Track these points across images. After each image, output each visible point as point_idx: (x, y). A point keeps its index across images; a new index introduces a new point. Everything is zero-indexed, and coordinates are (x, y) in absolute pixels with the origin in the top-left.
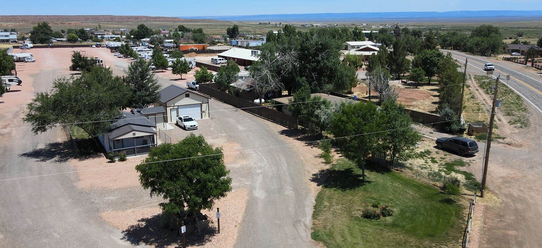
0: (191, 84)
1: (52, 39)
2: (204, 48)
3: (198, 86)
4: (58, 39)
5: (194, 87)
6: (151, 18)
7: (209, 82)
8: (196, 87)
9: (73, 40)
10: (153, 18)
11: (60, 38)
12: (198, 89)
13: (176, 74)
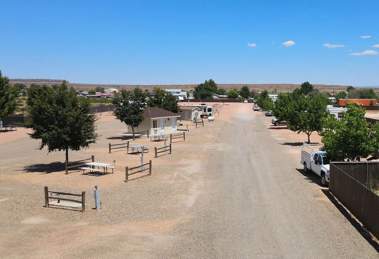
0: (312, 159)
1: (214, 95)
2: (371, 103)
3: (326, 168)
4: (220, 96)
5: (317, 169)
6: (326, 86)
7: (370, 156)
8: (323, 173)
9: (233, 96)
10: (328, 86)
11: (223, 95)
12: (326, 178)
13: (297, 132)
